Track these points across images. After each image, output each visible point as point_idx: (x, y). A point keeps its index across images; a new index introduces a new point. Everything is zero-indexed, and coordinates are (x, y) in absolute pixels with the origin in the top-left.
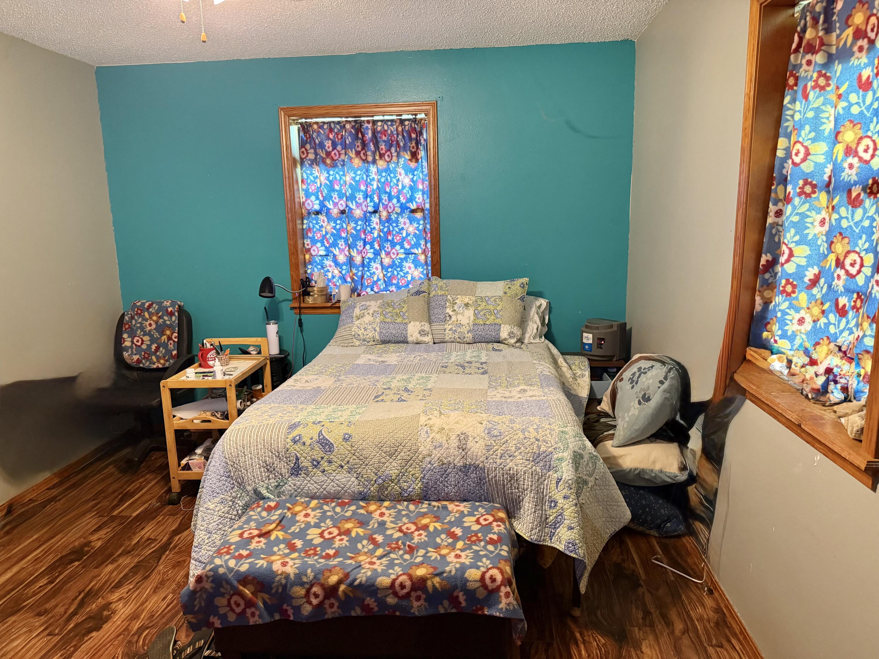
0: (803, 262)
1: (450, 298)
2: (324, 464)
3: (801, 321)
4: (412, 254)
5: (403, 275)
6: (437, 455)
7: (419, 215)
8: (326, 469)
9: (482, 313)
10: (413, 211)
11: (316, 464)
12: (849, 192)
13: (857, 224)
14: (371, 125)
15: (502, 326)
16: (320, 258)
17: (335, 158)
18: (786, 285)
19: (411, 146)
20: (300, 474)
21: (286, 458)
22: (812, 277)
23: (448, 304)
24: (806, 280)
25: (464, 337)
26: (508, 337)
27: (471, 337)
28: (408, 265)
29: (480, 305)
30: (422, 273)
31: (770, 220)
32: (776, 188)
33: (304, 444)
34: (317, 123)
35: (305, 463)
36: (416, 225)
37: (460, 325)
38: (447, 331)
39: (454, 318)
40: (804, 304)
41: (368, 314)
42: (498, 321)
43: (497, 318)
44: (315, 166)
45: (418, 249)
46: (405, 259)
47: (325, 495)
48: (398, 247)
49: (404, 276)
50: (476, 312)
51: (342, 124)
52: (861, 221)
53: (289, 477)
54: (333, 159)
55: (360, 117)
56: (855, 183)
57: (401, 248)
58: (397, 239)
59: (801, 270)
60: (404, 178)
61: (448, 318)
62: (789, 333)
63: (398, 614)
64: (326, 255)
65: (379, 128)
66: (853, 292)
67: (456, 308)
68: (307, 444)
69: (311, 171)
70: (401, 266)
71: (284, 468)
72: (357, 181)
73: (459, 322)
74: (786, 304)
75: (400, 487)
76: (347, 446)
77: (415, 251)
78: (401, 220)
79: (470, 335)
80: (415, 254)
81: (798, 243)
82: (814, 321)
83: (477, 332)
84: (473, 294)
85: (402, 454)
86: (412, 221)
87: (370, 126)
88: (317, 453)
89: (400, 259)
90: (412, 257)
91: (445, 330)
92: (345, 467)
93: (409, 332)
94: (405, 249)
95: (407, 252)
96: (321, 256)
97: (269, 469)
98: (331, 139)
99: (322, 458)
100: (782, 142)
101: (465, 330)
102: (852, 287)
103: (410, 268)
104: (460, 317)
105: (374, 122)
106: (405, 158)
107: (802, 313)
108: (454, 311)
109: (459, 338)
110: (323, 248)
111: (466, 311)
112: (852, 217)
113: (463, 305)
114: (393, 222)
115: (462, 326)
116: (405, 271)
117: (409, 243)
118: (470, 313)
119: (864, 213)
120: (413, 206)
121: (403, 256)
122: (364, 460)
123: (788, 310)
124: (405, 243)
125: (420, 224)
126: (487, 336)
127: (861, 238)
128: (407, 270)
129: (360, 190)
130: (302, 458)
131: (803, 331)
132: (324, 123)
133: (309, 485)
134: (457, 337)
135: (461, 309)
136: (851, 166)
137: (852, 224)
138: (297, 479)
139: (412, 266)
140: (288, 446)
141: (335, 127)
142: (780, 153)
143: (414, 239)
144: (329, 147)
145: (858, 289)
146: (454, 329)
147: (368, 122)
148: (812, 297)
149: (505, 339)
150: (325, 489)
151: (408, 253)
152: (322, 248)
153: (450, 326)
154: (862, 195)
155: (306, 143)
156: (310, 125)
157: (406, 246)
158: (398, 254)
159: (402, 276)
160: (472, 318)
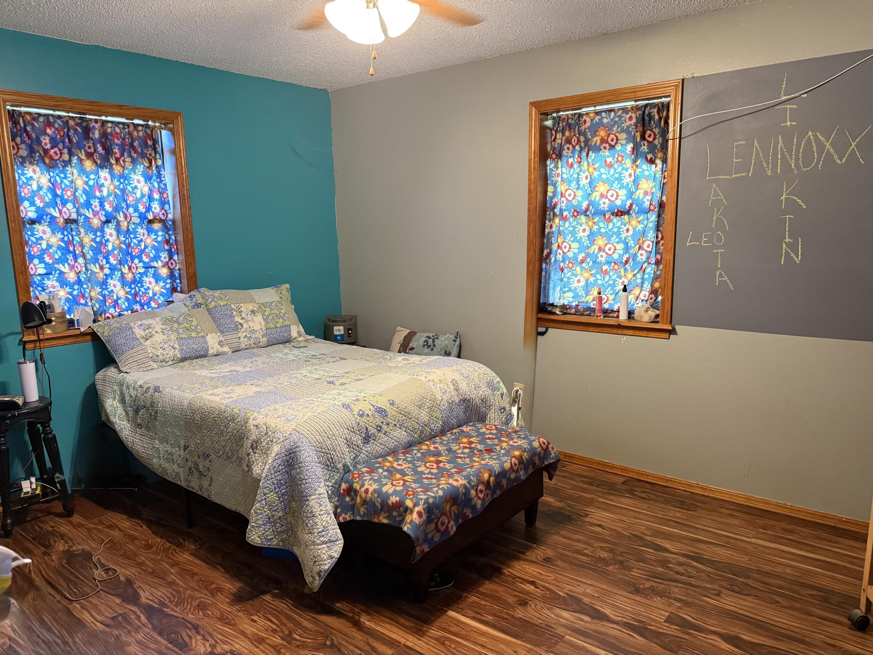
0: (576, 251)
1: (235, 307)
2: (385, 427)
3: (579, 281)
4: (152, 267)
5: (144, 291)
6: (445, 398)
7: (157, 226)
8: (387, 430)
9: (270, 318)
10: (150, 222)
11: (379, 428)
12: (604, 215)
13: (610, 230)
14: (99, 124)
15: (291, 326)
16: (39, 278)
17: (56, 158)
18: (569, 263)
19: (148, 153)
20: (370, 441)
21: (359, 431)
22: (581, 258)
23: (234, 313)
24: (579, 260)
25: (260, 342)
26: (297, 336)
27: (266, 340)
28: (149, 280)
29: (265, 311)
30: (164, 287)
31: (547, 231)
32: (549, 213)
33: (368, 415)
34: (30, 114)
35: (373, 431)
36: (153, 237)
37: (254, 331)
38: (242, 339)
39: (245, 326)
40: (579, 272)
41: (157, 332)
42: (286, 323)
43: (285, 320)
44: (27, 164)
45: (157, 262)
46: (145, 274)
47: (387, 452)
48: (136, 261)
49: (146, 293)
50: (265, 317)
51: (65, 120)
52: (612, 229)
53: (363, 446)
54: (51, 158)
55: (85, 114)
56: (608, 211)
57: (140, 262)
58: (136, 251)
59: (575, 255)
60: (144, 186)
61: (240, 326)
62: (573, 288)
63: (515, 484)
64: (46, 274)
65: (109, 130)
66: (611, 263)
67: (243, 316)
68: (370, 415)
69: (22, 171)
70: (141, 282)
71: (358, 440)
72: (91, 186)
73: (251, 328)
74: (570, 273)
75: (430, 429)
76: (395, 409)
77: (155, 264)
78: (140, 230)
79: (265, 339)
80: (155, 267)
81: (573, 241)
82: (586, 280)
83: (271, 336)
84: (253, 301)
85: (427, 404)
86: (150, 231)
87: (97, 126)
88: (379, 420)
89: (140, 273)
90: (152, 271)
91: (239, 338)
92: (398, 425)
93: (209, 344)
94: (144, 263)
95: (147, 265)
96: (39, 275)
97: (349, 444)
98: (49, 136)
99: (382, 423)
100: (550, 189)
101: (259, 335)
102: (610, 260)
103: (150, 283)
104: (251, 324)
105: (104, 123)
106: (144, 165)
107: (579, 277)
108: (243, 318)
109: (254, 344)
110: (43, 265)
111: (254, 317)
112: (607, 227)
113: (250, 313)
114: (131, 233)
115: (256, 331)
116: (146, 287)
117: (148, 256)
118: (259, 318)
119: (614, 225)
120: (150, 216)
121: (142, 270)
122: (407, 415)
123: (571, 277)
124: (143, 256)
125: (158, 236)
126: (280, 338)
127: (613, 237)
128: (148, 285)
129: (95, 197)
130: (370, 427)
131: (580, 286)
132: (40, 115)
133: (377, 448)
134: (252, 343)
135: (249, 316)
136: (604, 203)
137: (607, 230)
138: (368, 446)
139: (153, 280)
140: (358, 420)
141: (55, 122)
142: (550, 194)
143: (153, 251)
144: (46, 144)
145: (614, 261)
146: (248, 336)
147: (96, 121)
148: (582, 269)
149: (295, 338)
150: (387, 447)
151: (147, 267)
152: (40, 266)
153: (244, 334)
154: (612, 216)
155: (16, 136)
156: (20, 114)
157: (145, 259)
158: (137, 268)
159: (143, 293)
160: (263, 323)
